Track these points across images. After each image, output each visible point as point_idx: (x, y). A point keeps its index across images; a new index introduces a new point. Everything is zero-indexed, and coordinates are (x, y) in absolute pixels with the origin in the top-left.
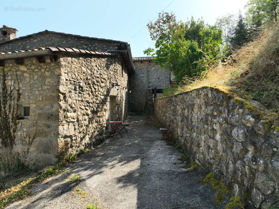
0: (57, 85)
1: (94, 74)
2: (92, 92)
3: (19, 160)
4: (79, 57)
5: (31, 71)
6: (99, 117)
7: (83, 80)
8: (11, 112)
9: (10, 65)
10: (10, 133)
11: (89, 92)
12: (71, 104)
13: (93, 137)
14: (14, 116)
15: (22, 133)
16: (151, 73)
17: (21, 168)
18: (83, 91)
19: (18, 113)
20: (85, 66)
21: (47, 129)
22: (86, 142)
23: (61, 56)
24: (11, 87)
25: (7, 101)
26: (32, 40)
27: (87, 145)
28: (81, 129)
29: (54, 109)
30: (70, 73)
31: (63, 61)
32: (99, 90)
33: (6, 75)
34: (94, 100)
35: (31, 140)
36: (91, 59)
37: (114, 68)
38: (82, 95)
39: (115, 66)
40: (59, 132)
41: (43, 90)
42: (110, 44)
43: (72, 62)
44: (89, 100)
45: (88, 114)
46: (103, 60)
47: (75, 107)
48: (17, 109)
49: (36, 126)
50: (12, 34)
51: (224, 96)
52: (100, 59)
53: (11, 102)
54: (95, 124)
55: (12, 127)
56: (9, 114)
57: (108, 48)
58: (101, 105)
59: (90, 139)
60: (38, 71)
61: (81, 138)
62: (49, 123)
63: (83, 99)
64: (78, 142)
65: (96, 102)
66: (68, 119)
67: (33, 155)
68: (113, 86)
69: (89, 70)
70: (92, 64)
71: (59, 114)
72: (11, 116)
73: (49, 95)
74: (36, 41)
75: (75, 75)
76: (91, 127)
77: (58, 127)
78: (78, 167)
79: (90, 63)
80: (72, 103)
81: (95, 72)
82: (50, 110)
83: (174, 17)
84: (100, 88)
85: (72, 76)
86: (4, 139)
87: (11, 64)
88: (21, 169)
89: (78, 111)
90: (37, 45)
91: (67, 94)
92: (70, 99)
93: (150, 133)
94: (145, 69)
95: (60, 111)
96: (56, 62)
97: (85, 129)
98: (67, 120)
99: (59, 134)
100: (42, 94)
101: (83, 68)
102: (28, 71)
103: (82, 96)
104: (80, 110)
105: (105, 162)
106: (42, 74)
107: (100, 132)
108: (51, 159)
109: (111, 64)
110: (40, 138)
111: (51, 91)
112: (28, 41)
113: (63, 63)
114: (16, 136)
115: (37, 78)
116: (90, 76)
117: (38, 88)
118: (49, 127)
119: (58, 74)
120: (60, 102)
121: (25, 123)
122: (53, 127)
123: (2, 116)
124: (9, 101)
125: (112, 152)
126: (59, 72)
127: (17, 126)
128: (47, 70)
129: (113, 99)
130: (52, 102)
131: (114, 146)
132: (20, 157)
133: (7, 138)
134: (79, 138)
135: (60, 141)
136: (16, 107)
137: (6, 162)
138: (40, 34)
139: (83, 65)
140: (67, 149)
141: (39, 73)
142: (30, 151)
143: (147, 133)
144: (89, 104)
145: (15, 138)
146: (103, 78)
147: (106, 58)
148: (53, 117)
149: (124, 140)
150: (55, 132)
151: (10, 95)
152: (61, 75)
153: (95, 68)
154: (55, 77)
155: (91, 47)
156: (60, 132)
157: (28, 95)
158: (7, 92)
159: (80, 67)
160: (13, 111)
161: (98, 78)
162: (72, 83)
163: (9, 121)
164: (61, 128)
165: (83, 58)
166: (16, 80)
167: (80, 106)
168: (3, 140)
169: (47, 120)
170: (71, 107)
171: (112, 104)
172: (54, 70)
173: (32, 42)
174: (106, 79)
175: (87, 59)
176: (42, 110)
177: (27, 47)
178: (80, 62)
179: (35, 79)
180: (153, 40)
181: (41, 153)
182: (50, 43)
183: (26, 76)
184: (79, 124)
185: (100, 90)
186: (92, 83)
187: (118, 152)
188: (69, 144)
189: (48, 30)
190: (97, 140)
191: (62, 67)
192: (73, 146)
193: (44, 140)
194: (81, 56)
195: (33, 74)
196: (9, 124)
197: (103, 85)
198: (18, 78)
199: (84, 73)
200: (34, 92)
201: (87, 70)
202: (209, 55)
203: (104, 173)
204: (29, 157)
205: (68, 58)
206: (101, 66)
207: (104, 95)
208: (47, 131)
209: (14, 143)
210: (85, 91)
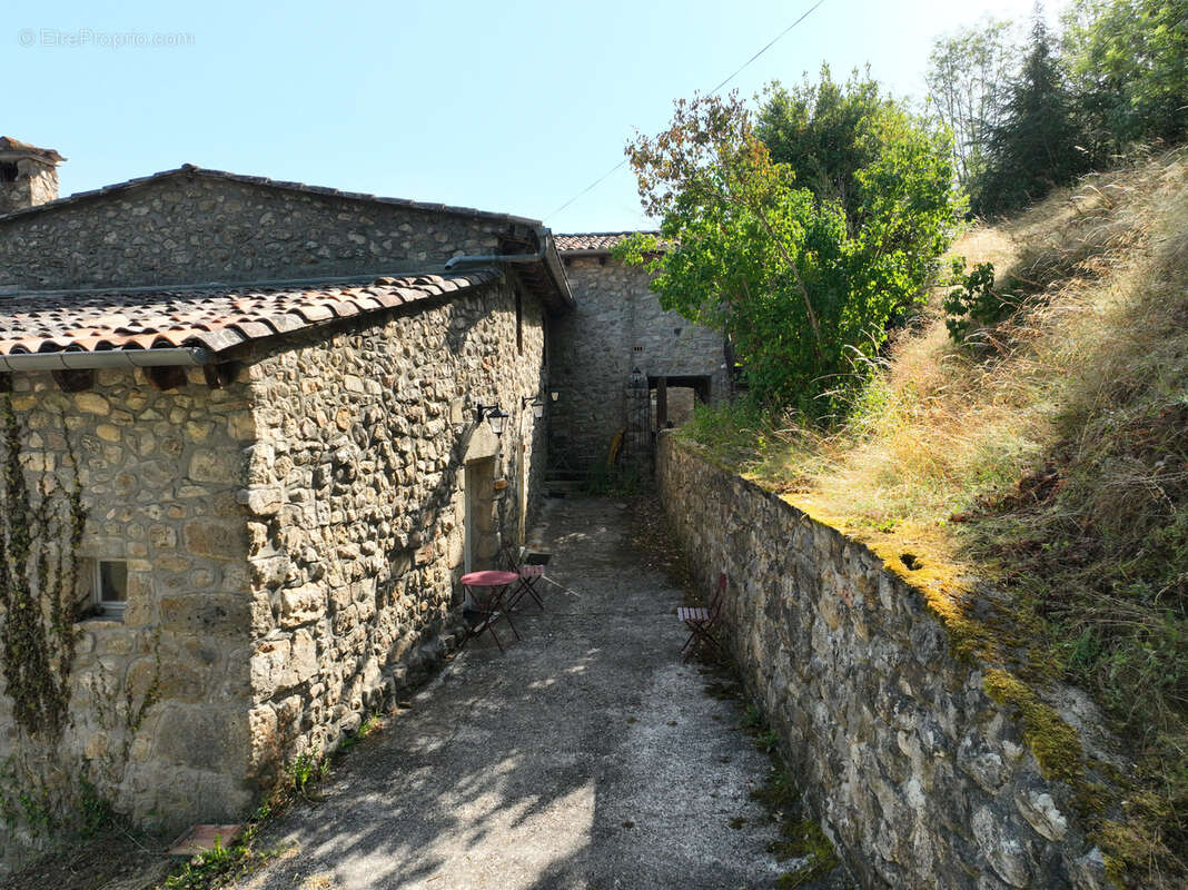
0: (240, 488)
1: (396, 391)
2: (388, 471)
3: (89, 789)
4: (331, 338)
5: (126, 418)
6: (423, 565)
7: (349, 430)
8: (50, 589)
9: (38, 388)
10: (48, 678)
11: (378, 476)
12: (300, 551)
13: (397, 658)
14: (63, 605)
15: (99, 680)
16: (645, 308)
17: (98, 820)
18: (350, 482)
19: (77, 592)
20: (359, 367)
21: (201, 668)
22: (369, 690)
23: (254, 358)
24: (45, 482)
25: (31, 540)
26: (126, 206)
27: (371, 700)
28: (347, 643)
29: (230, 586)
30: (293, 420)
31: (261, 375)
32: (419, 453)
33: (20, 428)
34: (400, 502)
35: (136, 707)
36: (383, 327)
37: (482, 337)
38: (345, 499)
39: (489, 327)
40: (254, 684)
41: (179, 503)
42: (465, 225)
43: (302, 370)
44: (377, 510)
45: (374, 568)
46: (436, 316)
47: (320, 558)
48: (72, 575)
49: (156, 649)
50: (39, 173)
51: (943, 637)
52: (423, 319)
53: (46, 548)
54: (405, 601)
55: (55, 650)
56: (39, 596)
57: (457, 243)
58: (427, 515)
59: (385, 670)
60: (157, 421)
61: (344, 680)
62: (208, 641)
63: (352, 512)
64: (334, 700)
65: (406, 509)
66: (289, 618)
67: (145, 770)
68: (479, 418)
69: (377, 380)
70: (389, 350)
71: (249, 609)
72: (47, 606)
73: (205, 527)
74: (144, 210)
75: (315, 420)
76: (388, 619)
77: (248, 663)
78: (334, 832)
79: (381, 349)
80: (304, 544)
81: (402, 381)
82: (212, 588)
83: (743, 112)
84: (421, 442)
85: (301, 429)
86: (23, 697)
87: (40, 382)
88: (101, 825)
89: (330, 571)
90: (150, 232)
91: (281, 512)
92: (295, 529)
93: (636, 615)
94: (620, 291)
95: (256, 594)
96: (233, 385)
97: (364, 636)
98: (285, 620)
99: (253, 691)
100: (177, 520)
101: (347, 378)
102: (112, 416)
103: (348, 504)
104: (338, 564)
105: (447, 799)
106: (174, 433)
107: (427, 626)
108: (222, 793)
109: (472, 322)
110: (173, 702)
111: (217, 511)
112: (111, 214)
113: (261, 387)
114: (74, 690)
115: (152, 448)
116: (380, 406)
117: (159, 491)
118: (208, 658)
119: (241, 437)
120: (254, 554)
121: (108, 635)
122: (229, 660)
123: (13, 600)
124: (39, 540)
125: (475, 735)
126: (246, 431)
127: (77, 648)
128: (193, 415)
129: (478, 472)
130: (218, 557)
131: (486, 695)
132: (94, 774)
133: (36, 696)
134: (337, 680)
135: (259, 719)
136: (67, 566)
137: (38, 790)
138: (162, 181)
139: (351, 366)
140: (287, 745)
141: (162, 429)
142: (133, 751)
143: (626, 615)
144: (376, 527)
145: (69, 696)
146: (436, 396)
147: (450, 305)
148: (224, 619)
149: (527, 659)
150: (237, 683)
151: (42, 518)
152: (254, 441)
153: (404, 364)
154: (229, 448)
155: (383, 239)
156: (258, 682)
157: (117, 521)
158: (26, 501)
159: (338, 379)
160: (58, 585)
161: (415, 402)
162: (303, 461)
163: (43, 625)
164: (259, 663)
165: (348, 335)
166: (64, 452)
167: (341, 547)
168: (21, 702)
169: (202, 632)
170: (303, 564)
171: (478, 494)
172: (223, 420)
173: (125, 217)
174: (450, 396)
175: (364, 334)
176: (179, 589)
177: (106, 239)
178: (335, 358)
179: (143, 454)
180: (651, 215)
181: (181, 764)
182: (204, 222)
183: (105, 438)
184: (335, 625)
185: (422, 451)
186: (387, 435)
187: (504, 735)
188: (296, 718)
189: (193, 163)
190: (411, 669)
191: (258, 404)
192: (314, 720)
193: (191, 710)
194: (338, 331)
195: (137, 432)
196: (40, 637)
197: (434, 426)
198: (73, 443)
199: (353, 401)
200: (141, 509)
201: (365, 385)
202: (895, 273)
203: (442, 869)
204: (129, 777)
205: (283, 356)
206: (428, 346)
207: (442, 466)
208: (202, 676)
209: (66, 716)
210: (360, 479)
